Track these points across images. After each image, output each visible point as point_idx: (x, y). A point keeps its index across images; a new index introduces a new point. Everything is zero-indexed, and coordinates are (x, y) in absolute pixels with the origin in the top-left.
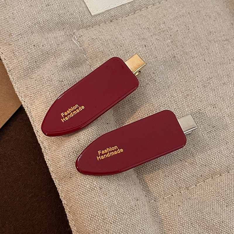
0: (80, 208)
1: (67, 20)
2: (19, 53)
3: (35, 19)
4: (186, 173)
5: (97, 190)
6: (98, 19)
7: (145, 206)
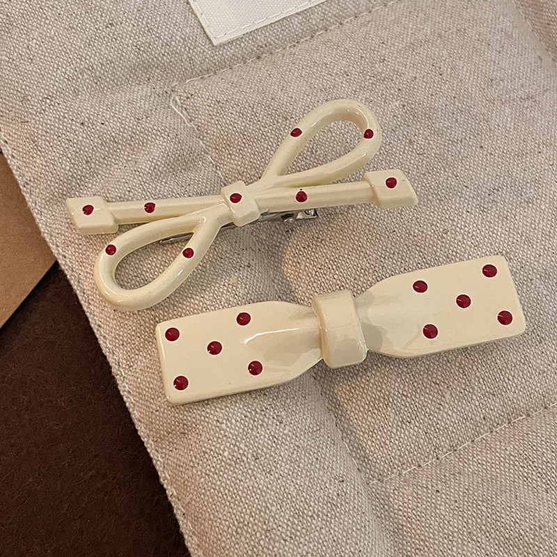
0: (210, 505)
1: (155, 59)
2: (47, 143)
3: (81, 60)
4: (450, 412)
5: (248, 463)
6: (228, 53)
7: (361, 494)
